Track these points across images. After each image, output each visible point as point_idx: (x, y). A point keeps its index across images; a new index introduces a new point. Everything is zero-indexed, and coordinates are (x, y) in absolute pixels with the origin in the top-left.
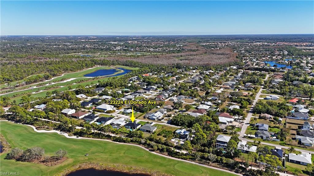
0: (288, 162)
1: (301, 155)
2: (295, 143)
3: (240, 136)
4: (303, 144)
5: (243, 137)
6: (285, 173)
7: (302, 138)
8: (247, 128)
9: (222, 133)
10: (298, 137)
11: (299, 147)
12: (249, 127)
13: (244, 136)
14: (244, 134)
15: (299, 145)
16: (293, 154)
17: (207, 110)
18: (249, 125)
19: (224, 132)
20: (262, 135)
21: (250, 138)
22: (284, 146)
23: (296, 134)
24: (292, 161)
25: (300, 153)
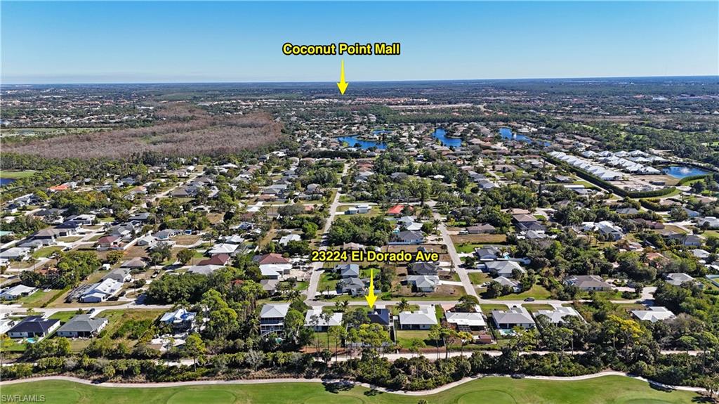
0: (400, 330)
1: (420, 312)
2: (407, 290)
3: (308, 299)
4: (420, 290)
5: (314, 300)
6: (396, 352)
7: (418, 280)
8: (320, 279)
9: (270, 299)
10: (411, 278)
11: (414, 296)
12: (324, 276)
13: (316, 297)
14: (314, 293)
15: (414, 294)
16: (407, 313)
17: (232, 255)
18: (324, 271)
19: (274, 295)
20: (348, 287)
21: (328, 297)
22: (390, 300)
23: (407, 273)
24: (406, 327)
25: (417, 308)
